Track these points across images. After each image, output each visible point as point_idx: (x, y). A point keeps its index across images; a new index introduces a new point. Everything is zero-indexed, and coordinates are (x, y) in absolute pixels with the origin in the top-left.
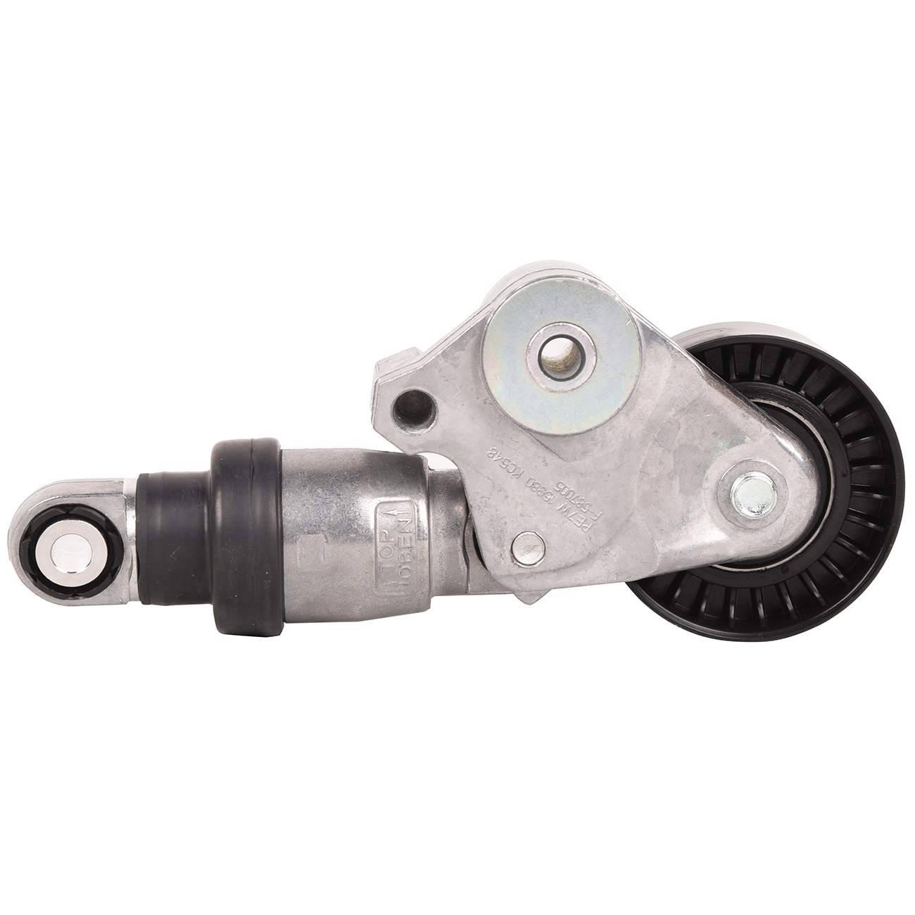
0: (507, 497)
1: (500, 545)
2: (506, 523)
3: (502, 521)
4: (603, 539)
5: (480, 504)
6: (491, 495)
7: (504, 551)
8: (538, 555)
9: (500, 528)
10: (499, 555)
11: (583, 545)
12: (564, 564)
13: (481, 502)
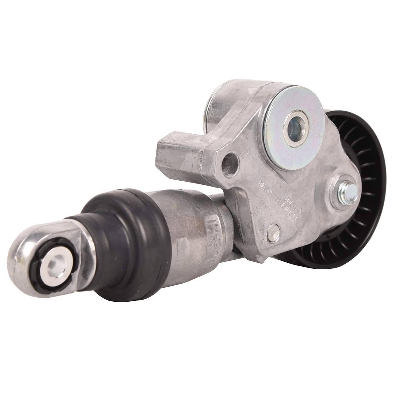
0: (266, 206)
1: (263, 233)
2: (265, 221)
3: (264, 220)
4: (301, 224)
5: (255, 212)
6: (260, 206)
7: (264, 236)
8: (277, 236)
9: (263, 224)
10: (262, 238)
11: (294, 228)
12: (286, 239)
13: (256, 211)
